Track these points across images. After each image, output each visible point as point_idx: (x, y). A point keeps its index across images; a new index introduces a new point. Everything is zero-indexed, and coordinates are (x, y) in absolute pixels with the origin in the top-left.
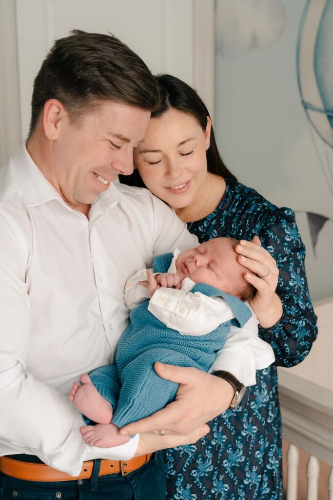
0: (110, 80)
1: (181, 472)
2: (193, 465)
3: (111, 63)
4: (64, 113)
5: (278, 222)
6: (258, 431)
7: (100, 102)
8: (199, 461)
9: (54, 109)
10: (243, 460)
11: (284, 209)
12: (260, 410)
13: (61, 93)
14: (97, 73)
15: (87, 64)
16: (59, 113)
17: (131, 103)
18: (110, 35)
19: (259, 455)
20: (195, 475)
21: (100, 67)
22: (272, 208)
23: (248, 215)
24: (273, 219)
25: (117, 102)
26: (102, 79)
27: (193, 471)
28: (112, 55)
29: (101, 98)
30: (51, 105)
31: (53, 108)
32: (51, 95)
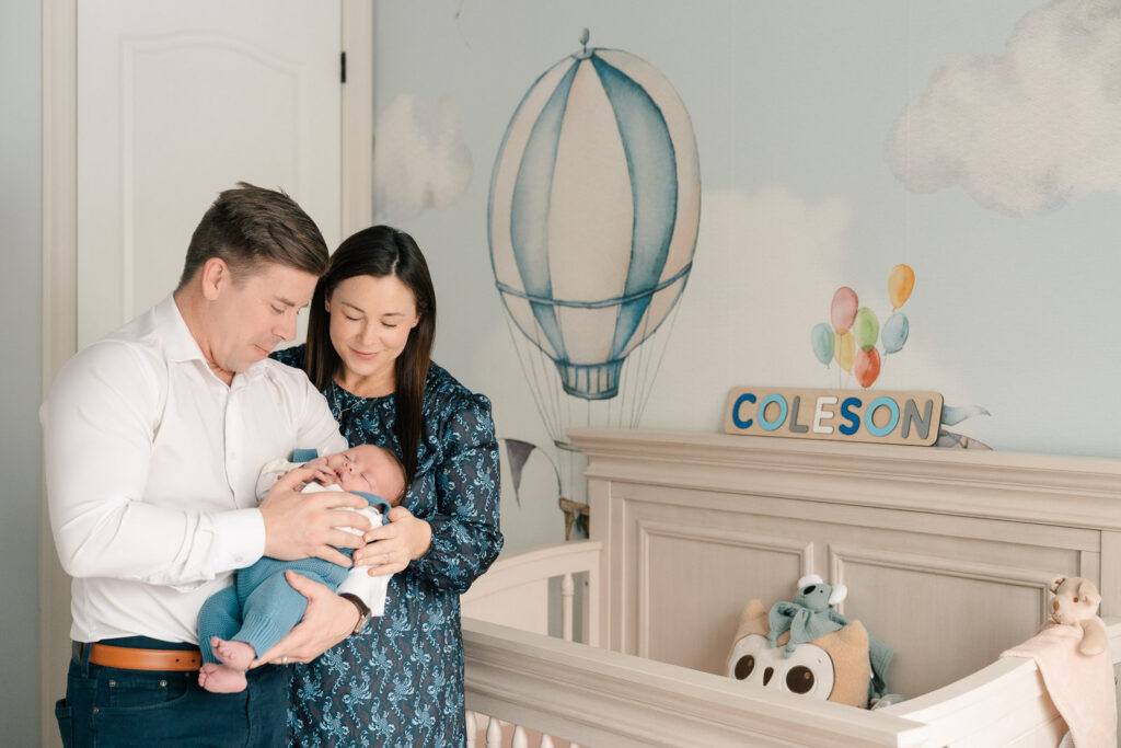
0: (278, 243)
1: (330, 694)
2: (345, 689)
3: (282, 224)
4: (226, 273)
5: (470, 408)
6: (431, 660)
7: (267, 264)
8: (353, 684)
9: (216, 268)
10: (412, 692)
11: (479, 395)
12: (434, 633)
13: (225, 251)
14: (267, 234)
15: (256, 224)
16: (220, 272)
17: (301, 268)
18: (280, 192)
19: (433, 691)
20: (347, 702)
21: (270, 228)
22: (466, 393)
23: (438, 394)
24: (465, 404)
25: (285, 265)
26: (271, 240)
27: (345, 697)
28: (283, 216)
29: (269, 260)
30: (214, 264)
31: (214, 266)
32: (213, 253)
